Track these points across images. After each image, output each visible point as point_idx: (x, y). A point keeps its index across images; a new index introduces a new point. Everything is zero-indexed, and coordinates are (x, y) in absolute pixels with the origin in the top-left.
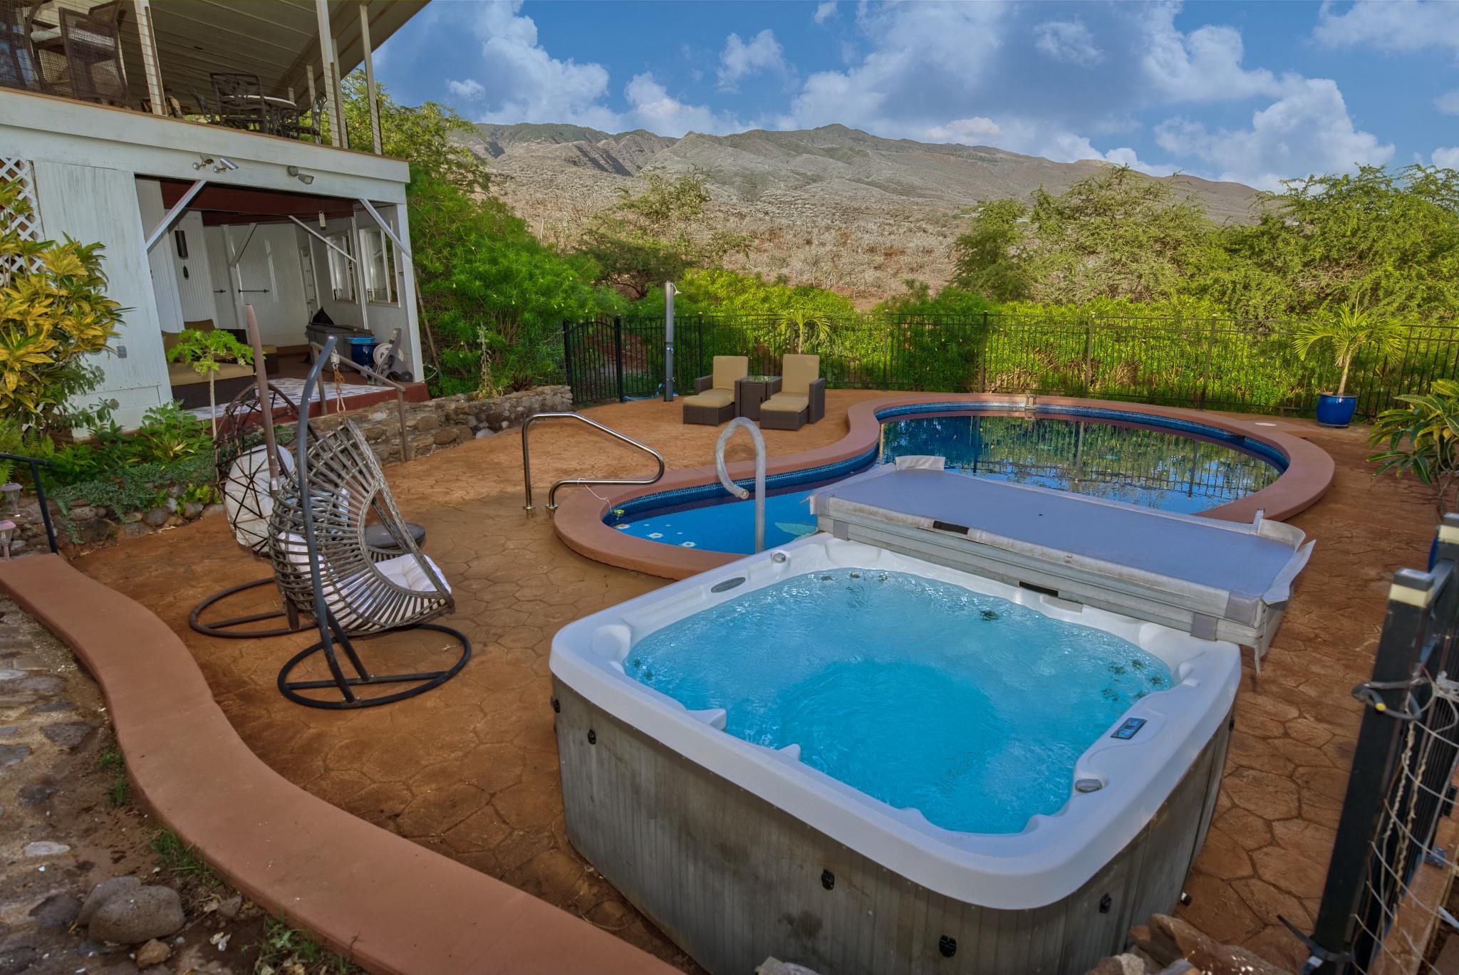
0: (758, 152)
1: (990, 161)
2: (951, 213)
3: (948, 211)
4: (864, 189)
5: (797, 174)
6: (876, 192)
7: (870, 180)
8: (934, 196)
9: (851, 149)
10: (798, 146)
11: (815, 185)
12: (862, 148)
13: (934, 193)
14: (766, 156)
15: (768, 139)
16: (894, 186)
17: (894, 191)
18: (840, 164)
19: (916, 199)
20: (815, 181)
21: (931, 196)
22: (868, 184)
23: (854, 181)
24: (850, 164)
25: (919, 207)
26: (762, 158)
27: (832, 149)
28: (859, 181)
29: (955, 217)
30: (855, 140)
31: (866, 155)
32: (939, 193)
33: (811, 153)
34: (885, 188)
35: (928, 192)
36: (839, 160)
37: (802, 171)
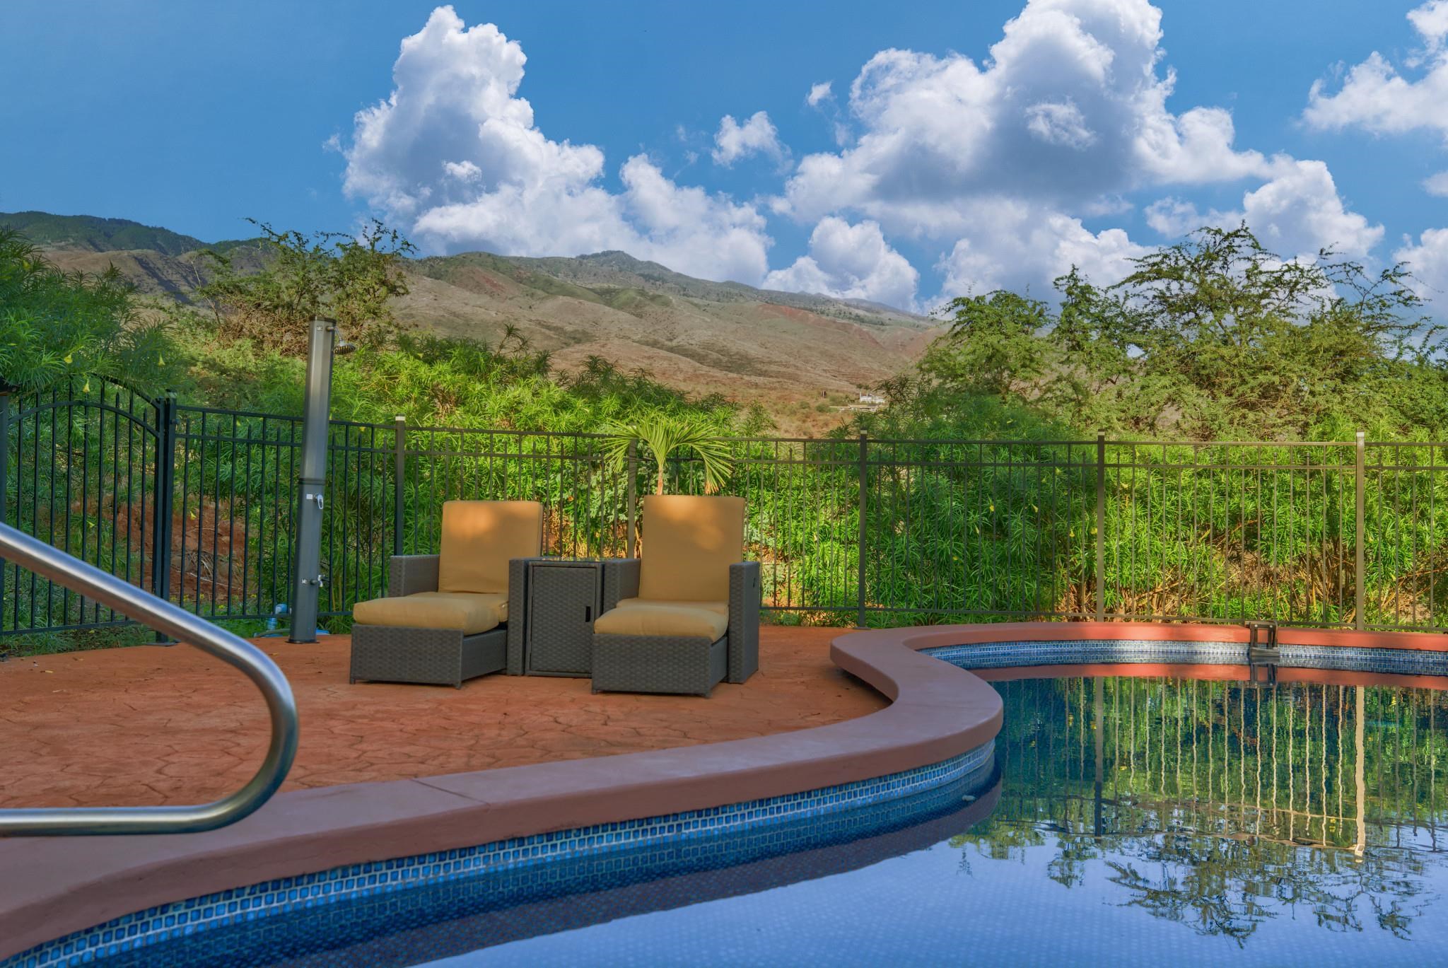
0: (478, 288)
1: (872, 323)
2: (814, 404)
3: (808, 400)
4: (665, 359)
5: (548, 328)
6: (686, 364)
7: (674, 343)
8: (783, 375)
9: (642, 293)
10: (549, 283)
11: (578, 347)
12: (660, 292)
13: (782, 369)
14: (492, 295)
15: (496, 268)
16: (715, 355)
17: (717, 364)
18: (623, 316)
19: (754, 379)
20: (578, 341)
21: (778, 375)
22: (671, 350)
23: (647, 344)
24: (640, 316)
25: (759, 391)
26: (485, 299)
27: (608, 292)
28: (655, 344)
29: (821, 410)
30: (647, 278)
31: (667, 304)
32: (791, 370)
33: (572, 294)
34: (701, 359)
35: (774, 368)
36: (620, 308)
37: (557, 323)
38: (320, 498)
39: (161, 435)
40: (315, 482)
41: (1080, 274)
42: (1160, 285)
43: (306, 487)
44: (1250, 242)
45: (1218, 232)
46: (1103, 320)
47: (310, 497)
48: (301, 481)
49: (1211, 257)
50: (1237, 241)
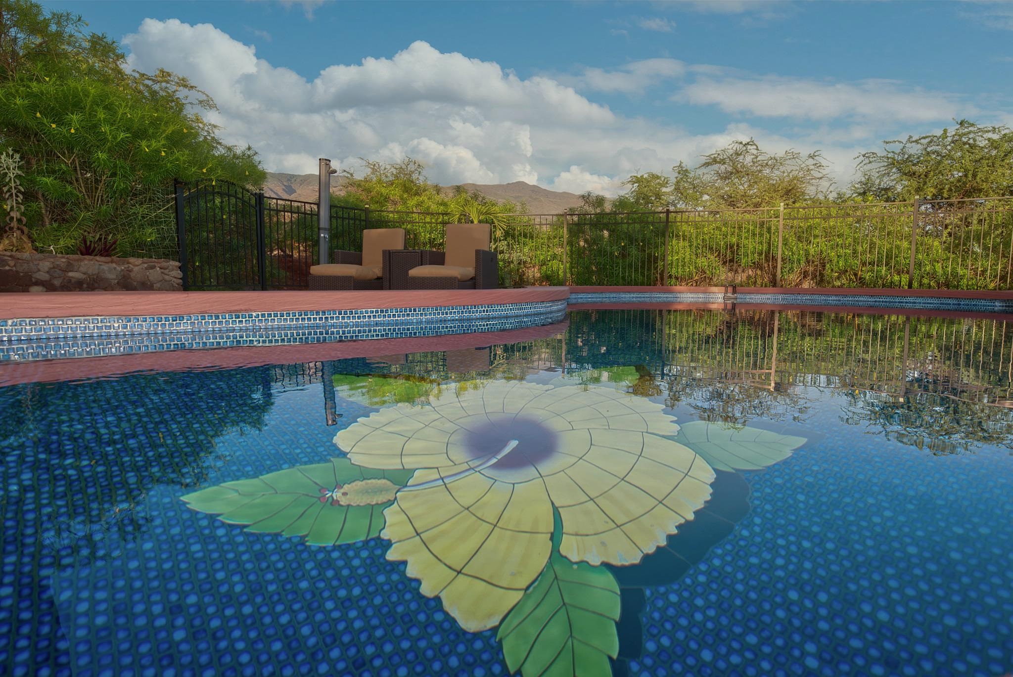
30: (533, 191)
38: (327, 236)
39: (258, 208)
40: (325, 229)
41: (683, 165)
42: (716, 167)
43: (321, 231)
44: (755, 147)
45: (741, 143)
46: (693, 184)
47: (322, 235)
48: (319, 229)
49: (738, 154)
50: (749, 147)
